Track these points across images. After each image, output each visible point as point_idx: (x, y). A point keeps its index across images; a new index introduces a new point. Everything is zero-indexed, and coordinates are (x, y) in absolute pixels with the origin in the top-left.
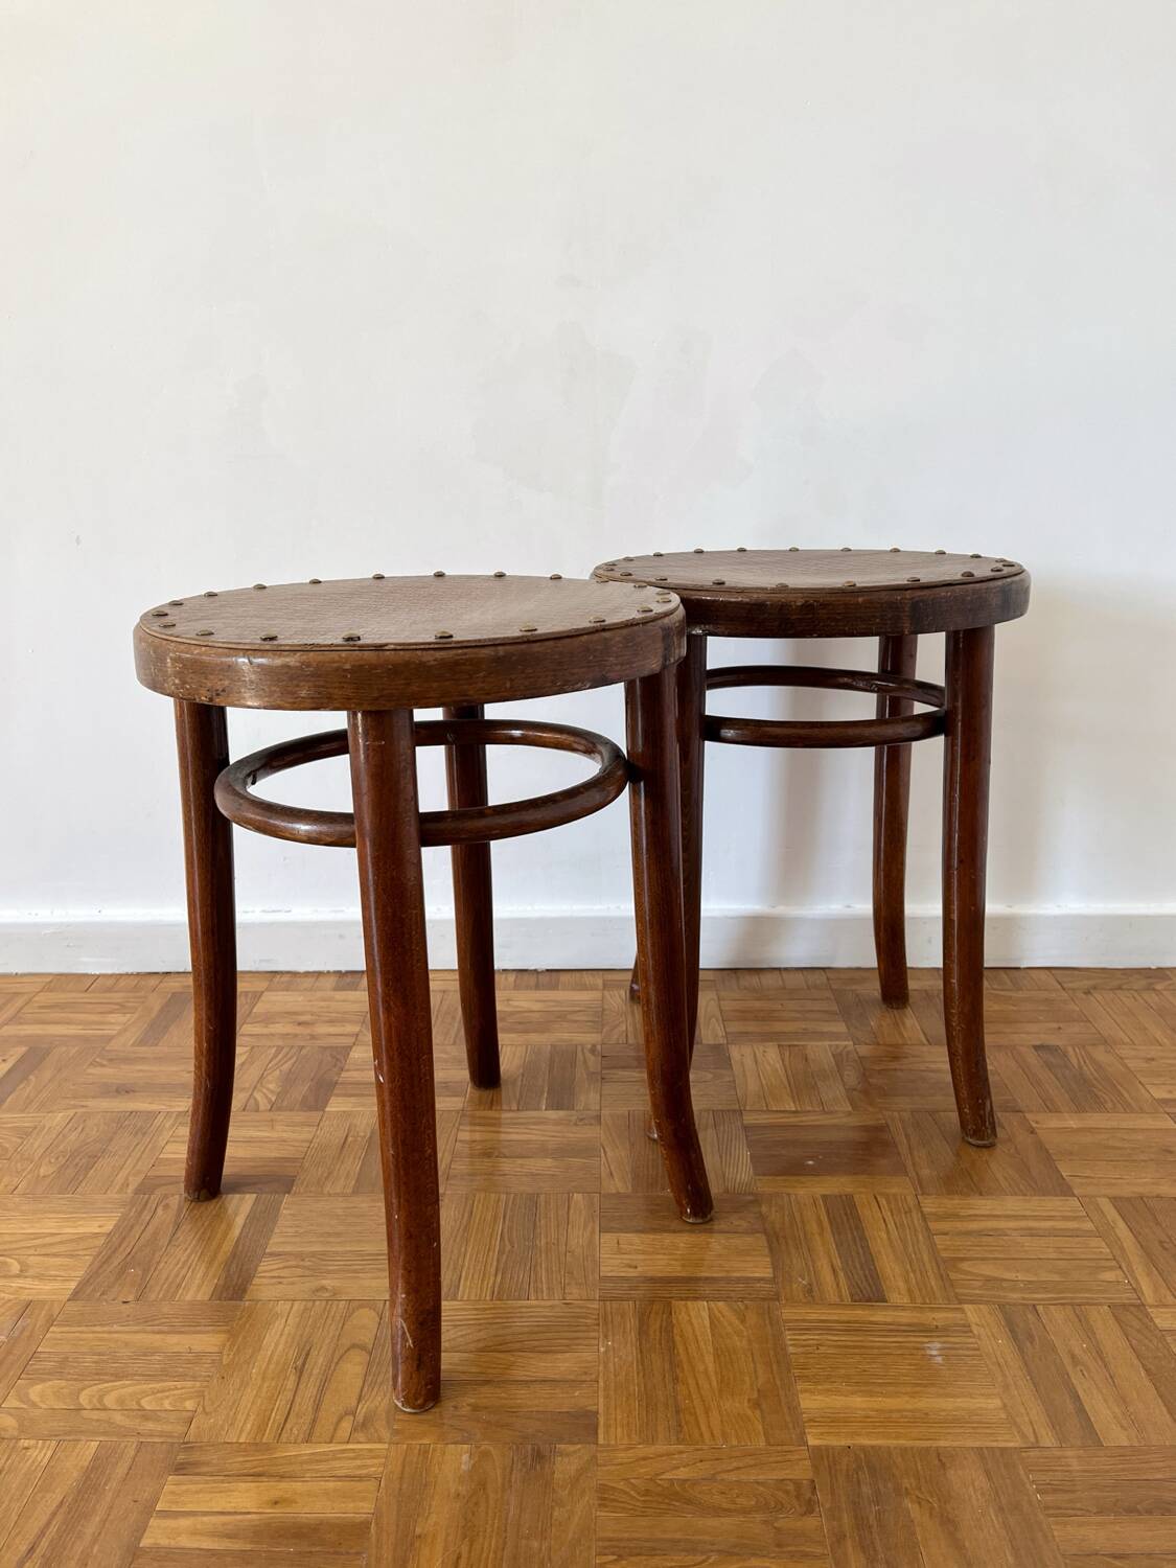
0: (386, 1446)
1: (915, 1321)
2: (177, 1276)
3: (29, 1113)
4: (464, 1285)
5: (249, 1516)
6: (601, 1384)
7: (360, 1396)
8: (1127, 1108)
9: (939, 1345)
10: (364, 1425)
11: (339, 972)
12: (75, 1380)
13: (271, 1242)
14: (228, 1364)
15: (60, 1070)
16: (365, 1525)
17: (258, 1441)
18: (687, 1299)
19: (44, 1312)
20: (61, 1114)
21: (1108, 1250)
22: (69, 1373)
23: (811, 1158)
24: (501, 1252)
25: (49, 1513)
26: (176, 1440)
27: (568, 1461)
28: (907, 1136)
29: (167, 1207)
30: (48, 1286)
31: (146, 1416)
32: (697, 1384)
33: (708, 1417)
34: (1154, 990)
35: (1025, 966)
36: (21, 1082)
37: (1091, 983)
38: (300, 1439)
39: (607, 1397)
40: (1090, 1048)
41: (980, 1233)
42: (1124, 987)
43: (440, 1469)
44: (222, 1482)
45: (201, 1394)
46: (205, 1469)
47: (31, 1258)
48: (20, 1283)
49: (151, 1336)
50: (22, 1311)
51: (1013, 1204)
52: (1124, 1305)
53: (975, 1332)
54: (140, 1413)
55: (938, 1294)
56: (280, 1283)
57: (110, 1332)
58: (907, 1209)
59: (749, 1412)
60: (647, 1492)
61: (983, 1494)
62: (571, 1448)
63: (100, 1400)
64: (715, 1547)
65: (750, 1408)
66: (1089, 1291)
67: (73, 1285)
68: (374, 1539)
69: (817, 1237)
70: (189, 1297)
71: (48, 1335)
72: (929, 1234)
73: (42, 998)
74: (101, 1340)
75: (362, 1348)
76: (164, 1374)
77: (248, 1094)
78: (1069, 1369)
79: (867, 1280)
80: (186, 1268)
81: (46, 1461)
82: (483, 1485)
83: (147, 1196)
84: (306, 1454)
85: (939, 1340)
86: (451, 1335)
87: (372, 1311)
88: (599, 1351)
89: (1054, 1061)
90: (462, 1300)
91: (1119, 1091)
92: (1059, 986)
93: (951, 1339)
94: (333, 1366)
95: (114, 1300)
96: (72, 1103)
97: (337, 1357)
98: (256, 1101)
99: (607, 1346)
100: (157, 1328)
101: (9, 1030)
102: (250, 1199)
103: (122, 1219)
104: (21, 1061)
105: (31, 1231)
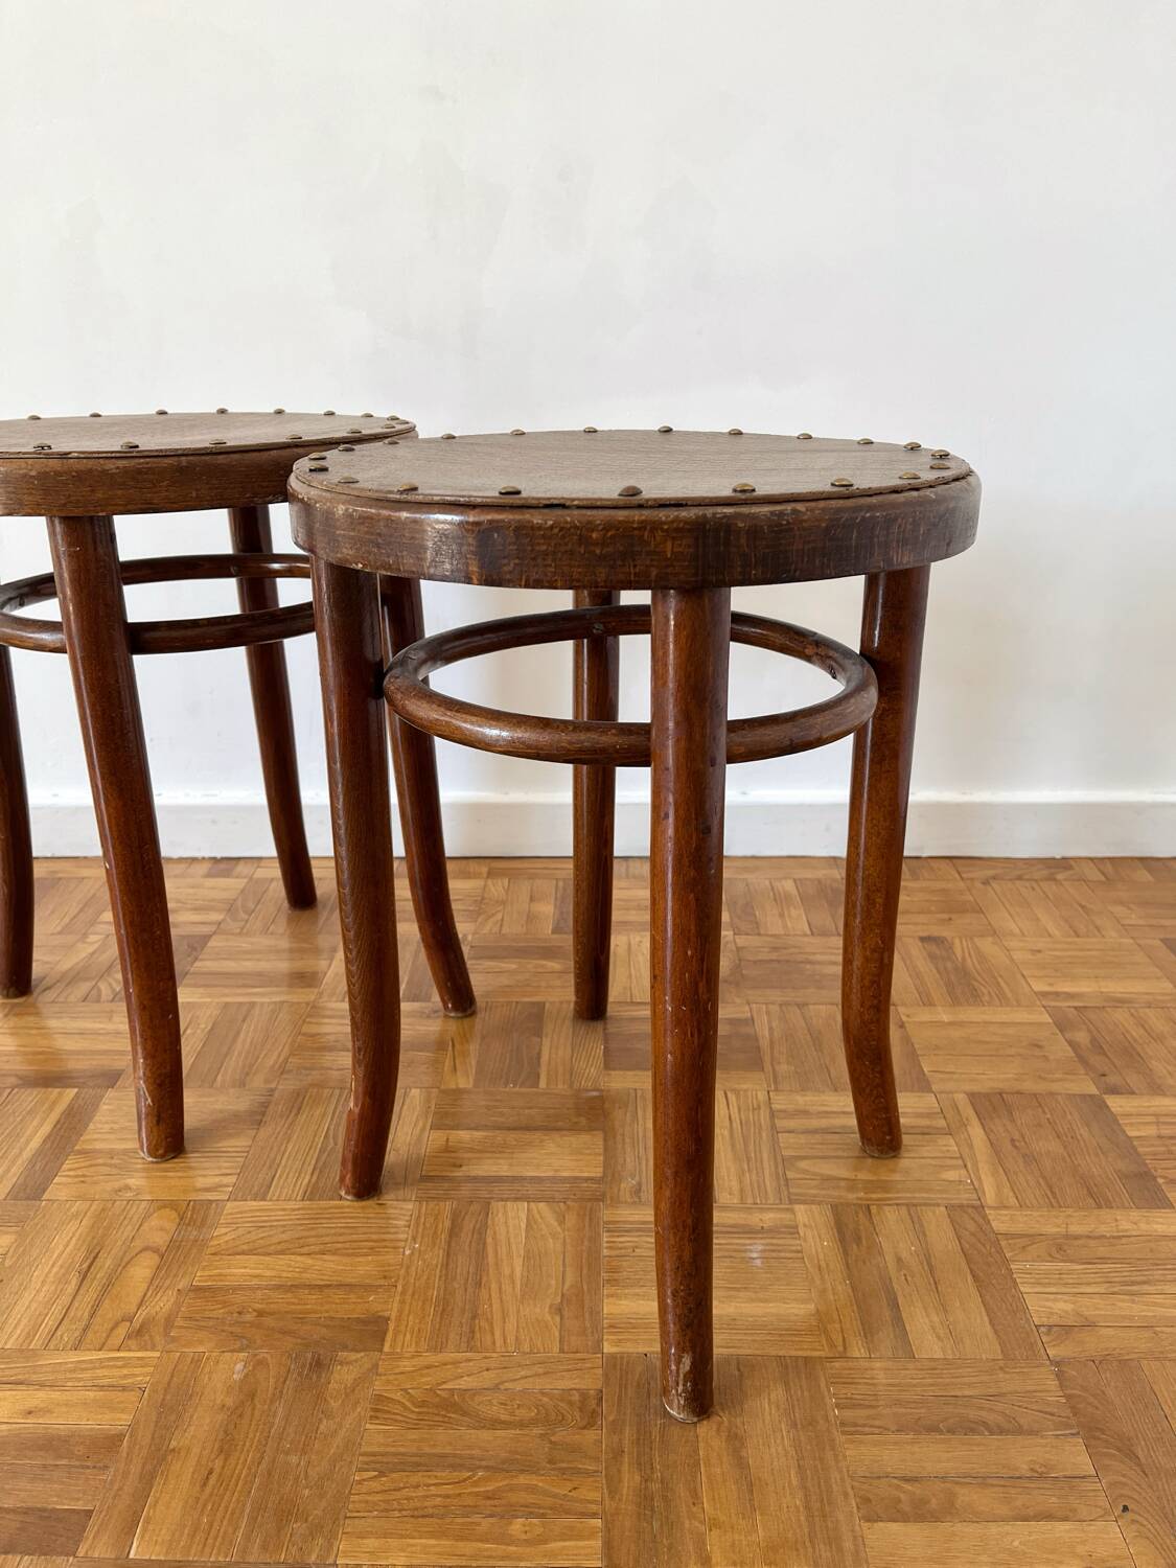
0: (157, 1354)
1: (742, 1222)
4: (277, 1186)
6: (400, 1288)
7: (142, 1301)
8: (1003, 1000)
9: (760, 1248)
10: (139, 1333)
11: (214, 859)
13: (83, 1138)
14: (11, 1267)
16: (120, 1437)
17: (25, 1347)
18: (507, 1200)
21: (956, 1149)
24: (322, 1151)
27: (347, 1371)
28: (771, 1028)
32: (500, 1289)
33: (504, 1322)
34: (1055, 880)
37: (991, 873)
38: (69, 1345)
39: (402, 1302)
40: (976, 939)
42: (1025, 877)
43: (210, 1379)
52: (961, 1206)
53: (802, 1234)
55: (771, 1194)
56: (82, 1182)
58: (755, 1105)
59: (548, 1317)
60: (423, 1404)
61: (778, 1407)
62: (353, 1356)
64: (484, 1463)
65: (550, 1313)
66: (930, 1190)
68: (124, 1455)
72: (774, 1131)
75: (156, 1250)
77: (94, 983)
78: (893, 1273)
82: (252, 1396)
84: (72, 1362)
85: (763, 1241)
86: (253, 1236)
87: (174, 1212)
88: (404, 1254)
89: (938, 952)
90: (271, 1200)
91: (998, 983)
92: (957, 875)
93: (774, 1241)
94: (120, 1268)
97: (125, 1261)
98: (100, 991)
99: (414, 1249)
102: (70, 1093)
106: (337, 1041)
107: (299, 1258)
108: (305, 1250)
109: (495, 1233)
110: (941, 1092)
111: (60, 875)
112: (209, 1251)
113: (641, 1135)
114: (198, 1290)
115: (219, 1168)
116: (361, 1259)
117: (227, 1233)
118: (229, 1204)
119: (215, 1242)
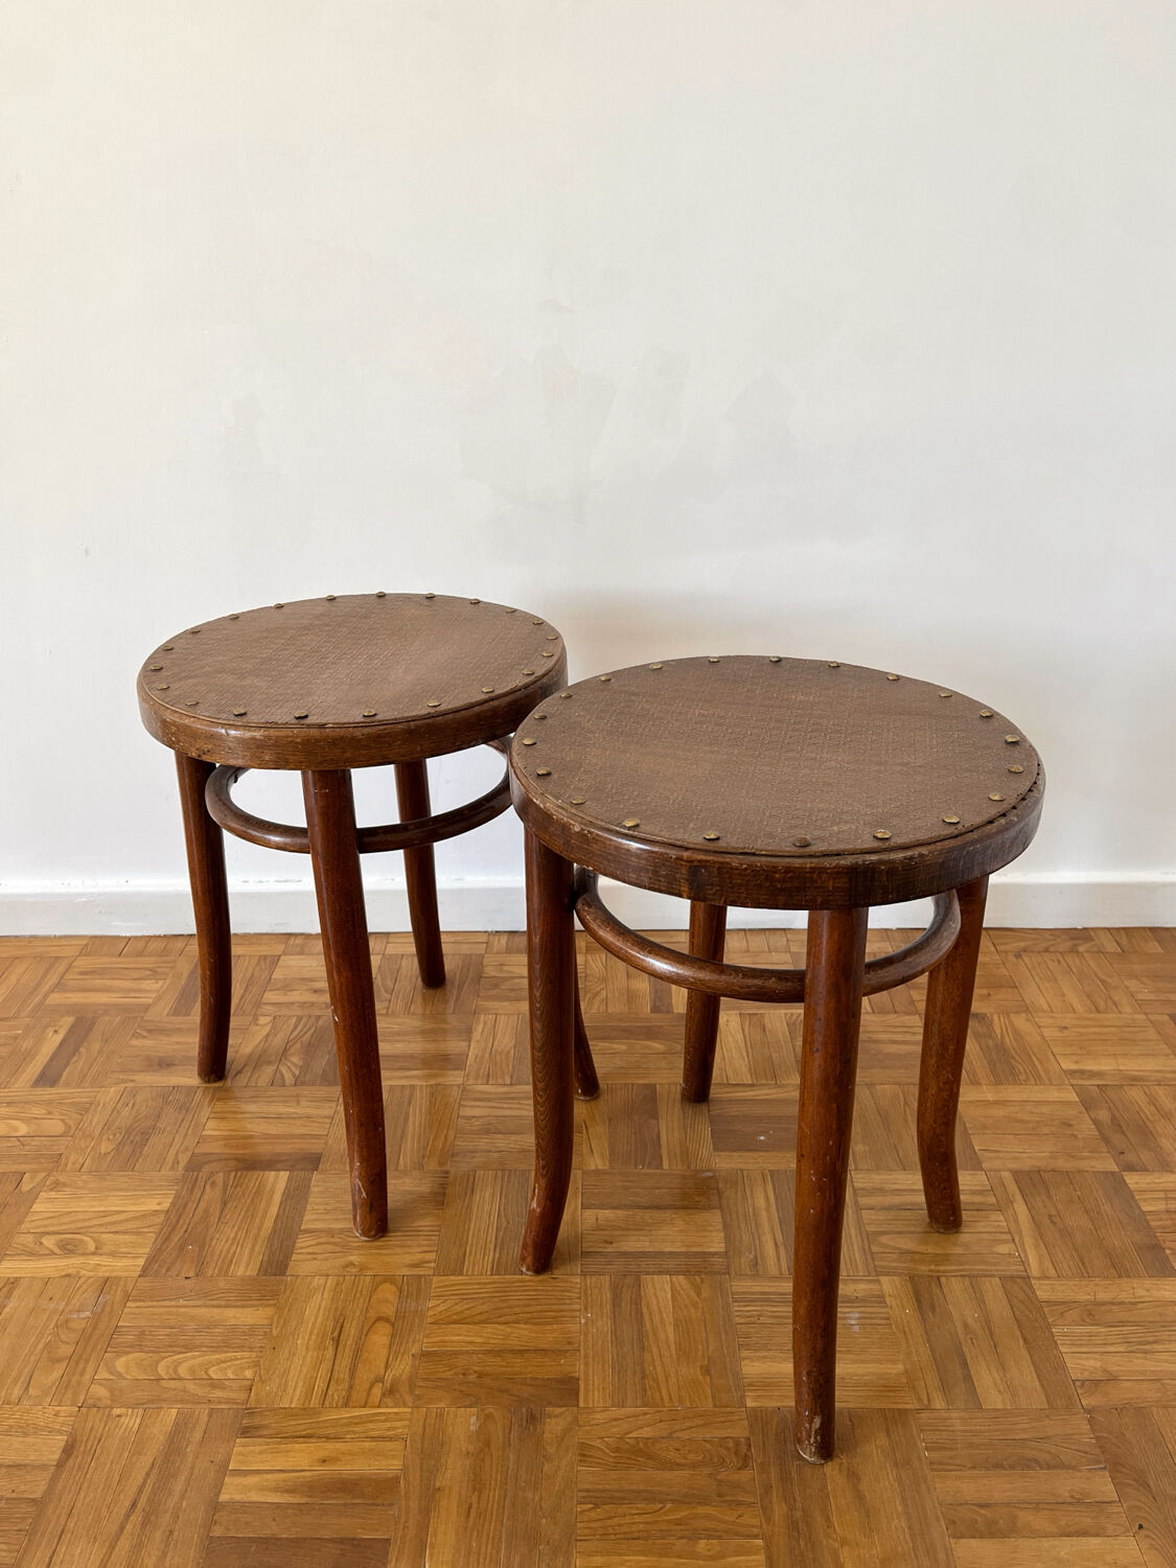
2: (228, 1252)
3: (84, 1088)
4: (469, 1262)
5: (303, 1473)
6: (582, 1352)
7: (387, 1365)
8: (1038, 1080)
9: (857, 1315)
10: (391, 1392)
12: (153, 1352)
13: (305, 1218)
14: (277, 1336)
15: (106, 1041)
16: (396, 1479)
17: (306, 1406)
18: (653, 1273)
19: (120, 1288)
20: (112, 1089)
21: (1005, 1224)
22: (147, 1346)
23: (763, 1134)
24: (499, 1228)
25: (144, 1473)
26: (240, 1406)
27: (555, 1423)
29: (213, 1184)
30: (120, 1263)
31: (214, 1384)
32: (660, 1352)
33: (668, 1382)
34: (1077, 952)
36: (74, 1054)
37: (1022, 944)
38: (340, 1404)
39: (586, 1365)
40: (1012, 1016)
41: (901, 1208)
42: (1052, 949)
43: (453, 1430)
44: (280, 1443)
45: (257, 1364)
46: (264, 1432)
47: (104, 1236)
48: (95, 1260)
49: (212, 1310)
50: (100, 1288)
52: (1012, 1277)
53: (888, 1302)
54: (209, 1381)
55: (860, 1267)
56: (315, 1259)
57: (177, 1307)
59: (701, 1378)
60: (617, 1450)
61: (882, 1451)
62: (558, 1410)
63: (175, 1370)
64: (670, 1497)
65: (701, 1373)
66: (986, 1263)
67: (141, 1262)
68: (403, 1493)
69: (764, 1212)
70: (240, 1273)
71: (126, 1310)
72: (858, 1209)
73: (83, 963)
74: (169, 1313)
75: (387, 1320)
76: (225, 1346)
77: (275, 1067)
78: (962, 1337)
80: (236, 1244)
81: (136, 1426)
82: (488, 1444)
83: (195, 1174)
84: (346, 1418)
85: (859, 1310)
86: (458, 1308)
87: (393, 1286)
88: (580, 1323)
89: (980, 1030)
90: (467, 1275)
91: (1033, 1062)
92: (993, 949)
93: (867, 1309)
94: (363, 1337)
95: (177, 1276)
96: (121, 1077)
97: (366, 1329)
98: (282, 1075)
99: (587, 1318)
100: (215, 1303)
101: (56, 998)
102: (284, 1175)
103: (177, 1197)
104: (71, 1031)
105: (103, 1209)
106: (489, 1124)
107: (499, 1327)
108: (502, 1319)
109: (648, 1303)
110: (991, 1170)
112: (429, 1320)
113: (751, 1213)
114: (425, 1355)
115: (420, 1246)
116: (548, 1327)
117: (438, 1305)
118: (435, 1279)
119: (431, 1313)
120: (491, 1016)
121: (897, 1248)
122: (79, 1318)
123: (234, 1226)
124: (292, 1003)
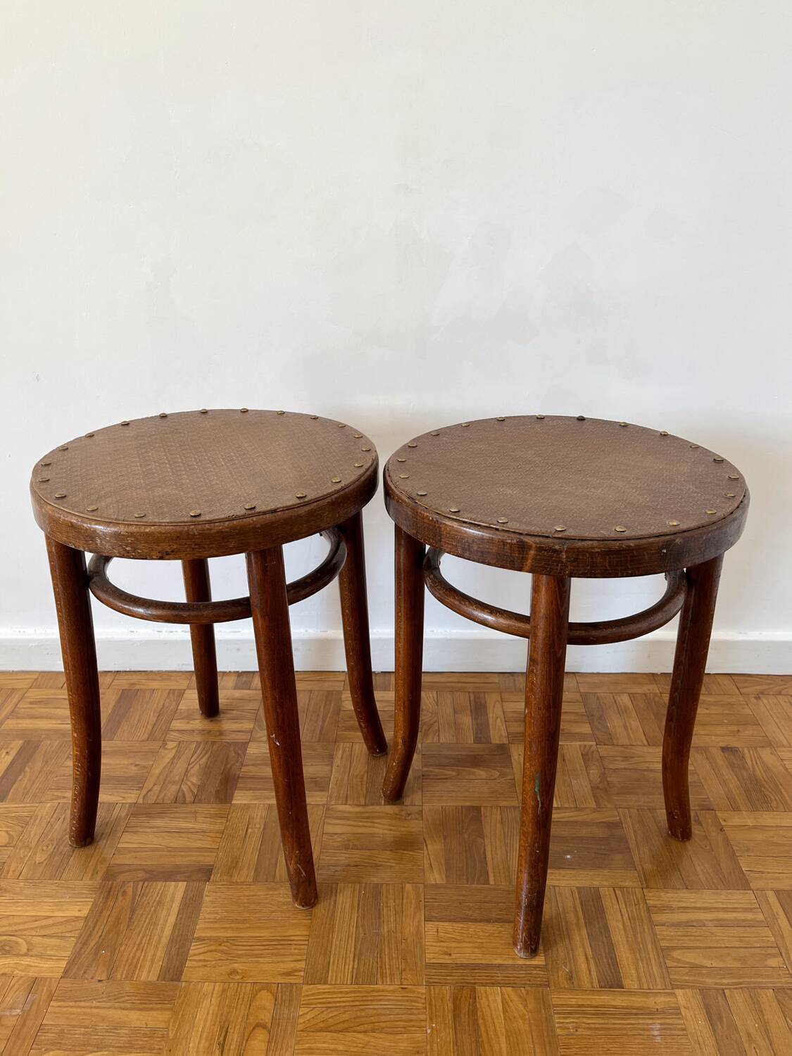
1: (643, 1005)
2: (133, 958)
3: (27, 803)
4: (332, 971)
8: (785, 806)
9: (658, 1027)
11: (238, 672)
12: (70, 1050)
13: (197, 927)
14: (173, 1039)
15: (47, 762)
18: (486, 985)
19: (45, 988)
20: (49, 804)
21: (773, 939)
22: (65, 1044)
23: (568, 852)
24: (357, 939)
28: (635, 831)
29: (124, 893)
30: (46, 965)
35: (714, 672)
36: (20, 774)
37: (759, 688)
40: (759, 750)
41: (688, 924)
42: (783, 693)
47: (35, 939)
48: (26, 961)
49: (119, 1012)
50: (30, 987)
51: (708, 898)
52: (783, 989)
53: (683, 1014)
55: (658, 980)
56: (205, 966)
57: (91, 1007)
58: (636, 903)
66: (760, 976)
67: (63, 964)
69: (574, 927)
70: (143, 977)
71: (49, 1009)
72: (653, 925)
73: (35, 694)
74: (85, 1014)
75: (264, 1027)
76: (130, 1046)
77: (178, 787)
78: (746, 1046)
79: (610, 967)
80: (139, 952)
83: (110, 882)
85: (659, 1021)
86: (324, 1016)
87: (269, 994)
88: (427, 1032)
89: (735, 762)
90: (331, 984)
91: (780, 790)
92: (737, 692)
93: (667, 1021)
94: (244, 1042)
95: (92, 978)
96: (56, 794)
97: (246, 1034)
98: (184, 794)
99: (432, 1028)
100: (123, 1005)
101: (10, 724)
102: (182, 886)
103: (95, 904)
104: (19, 753)
105: (33, 914)
106: (348, 840)
107: (360, 1036)
108: (361, 1028)
109: (483, 1014)
110: (757, 889)
111: (137, 687)
112: (300, 1027)
115: (292, 955)
116: (399, 1037)
117: (307, 1013)
118: (305, 987)
119: (301, 1021)
120: (348, 744)
121: (688, 963)
122: (11, 1015)
123: (139, 934)
124: (193, 731)
